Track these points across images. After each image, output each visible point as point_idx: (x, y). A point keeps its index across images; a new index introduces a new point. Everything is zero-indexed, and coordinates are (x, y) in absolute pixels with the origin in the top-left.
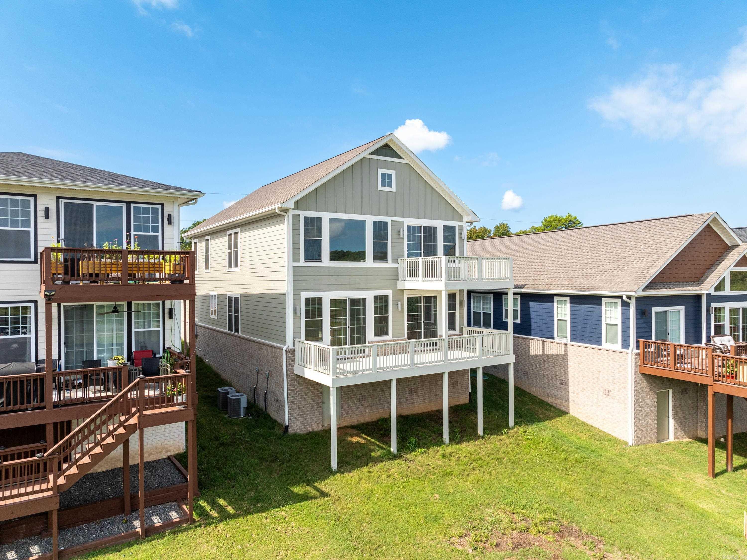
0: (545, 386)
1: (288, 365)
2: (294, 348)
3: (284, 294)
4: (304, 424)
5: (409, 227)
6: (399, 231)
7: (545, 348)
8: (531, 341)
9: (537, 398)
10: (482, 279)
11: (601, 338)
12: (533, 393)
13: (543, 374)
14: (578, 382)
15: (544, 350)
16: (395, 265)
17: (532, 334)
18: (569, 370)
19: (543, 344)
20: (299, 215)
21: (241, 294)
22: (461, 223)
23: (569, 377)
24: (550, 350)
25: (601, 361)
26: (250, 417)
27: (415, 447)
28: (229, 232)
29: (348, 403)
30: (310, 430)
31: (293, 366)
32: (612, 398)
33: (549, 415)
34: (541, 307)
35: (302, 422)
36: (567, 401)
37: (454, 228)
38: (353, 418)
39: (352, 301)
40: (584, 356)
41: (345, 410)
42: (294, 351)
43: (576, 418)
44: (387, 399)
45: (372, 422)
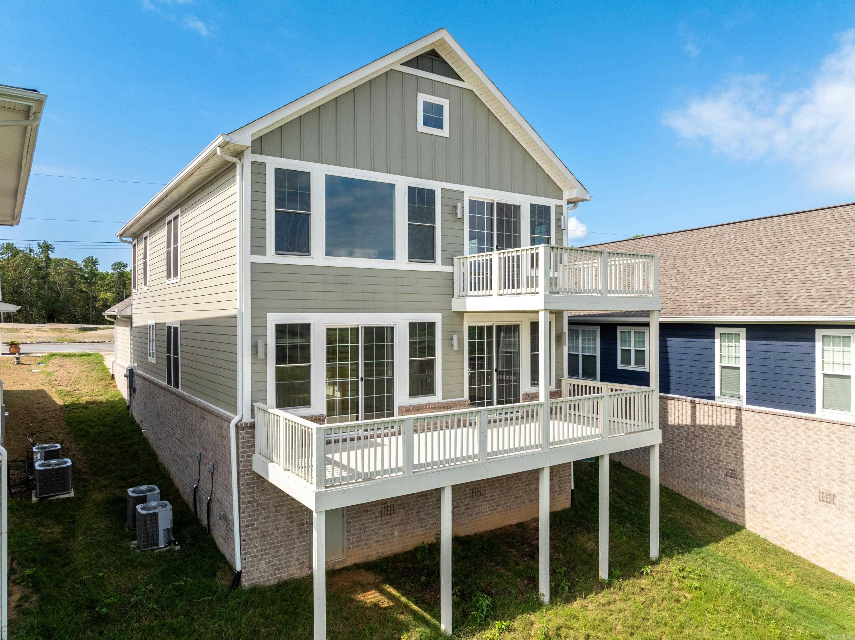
0: (696, 477)
1: (240, 455)
2: (251, 420)
3: (235, 317)
4: (273, 565)
5: (472, 203)
6: (455, 207)
7: (698, 414)
8: (669, 402)
9: (681, 496)
10: (609, 292)
11: (813, 399)
12: (674, 489)
13: (693, 457)
14: (764, 475)
15: (695, 417)
16: (448, 269)
17: (672, 391)
18: (745, 453)
19: (694, 408)
20: (264, 164)
21: (181, 322)
22: (558, 202)
23: (745, 465)
24: (706, 418)
25: (813, 441)
26: (178, 548)
27: (487, 617)
28: (168, 219)
29: (360, 521)
30: (285, 576)
31: (251, 456)
32: (838, 509)
33: (712, 531)
34: (689, 345)
35: (269, 562)
36: (741, 505)
37: (548, 208)
38: (368, 548)
39: (368, 331)
40: (776, 431)
41: (354, 534)
42: (252, 426)
43: (759, 536)
44: (432, 509)
45: (405, 553)
